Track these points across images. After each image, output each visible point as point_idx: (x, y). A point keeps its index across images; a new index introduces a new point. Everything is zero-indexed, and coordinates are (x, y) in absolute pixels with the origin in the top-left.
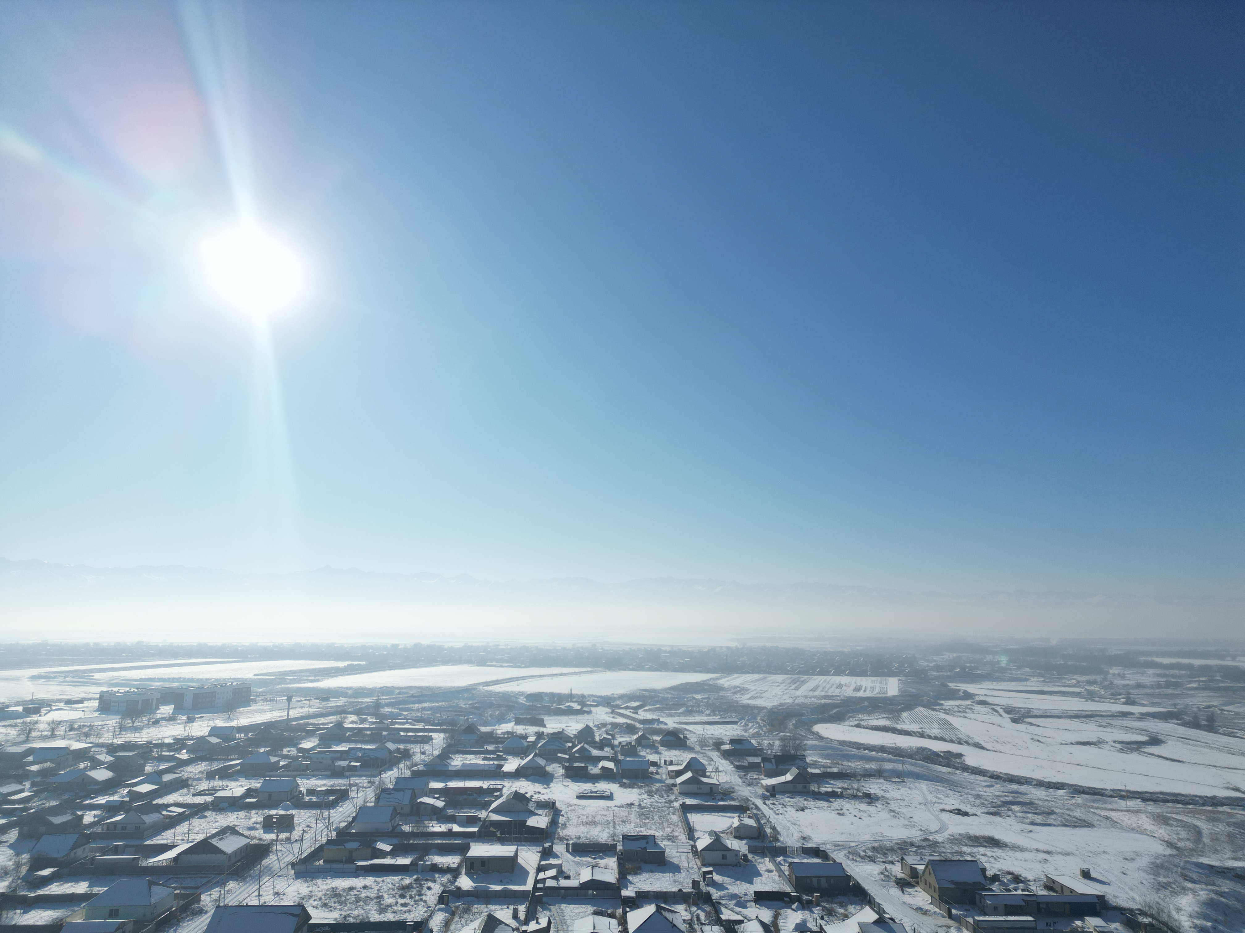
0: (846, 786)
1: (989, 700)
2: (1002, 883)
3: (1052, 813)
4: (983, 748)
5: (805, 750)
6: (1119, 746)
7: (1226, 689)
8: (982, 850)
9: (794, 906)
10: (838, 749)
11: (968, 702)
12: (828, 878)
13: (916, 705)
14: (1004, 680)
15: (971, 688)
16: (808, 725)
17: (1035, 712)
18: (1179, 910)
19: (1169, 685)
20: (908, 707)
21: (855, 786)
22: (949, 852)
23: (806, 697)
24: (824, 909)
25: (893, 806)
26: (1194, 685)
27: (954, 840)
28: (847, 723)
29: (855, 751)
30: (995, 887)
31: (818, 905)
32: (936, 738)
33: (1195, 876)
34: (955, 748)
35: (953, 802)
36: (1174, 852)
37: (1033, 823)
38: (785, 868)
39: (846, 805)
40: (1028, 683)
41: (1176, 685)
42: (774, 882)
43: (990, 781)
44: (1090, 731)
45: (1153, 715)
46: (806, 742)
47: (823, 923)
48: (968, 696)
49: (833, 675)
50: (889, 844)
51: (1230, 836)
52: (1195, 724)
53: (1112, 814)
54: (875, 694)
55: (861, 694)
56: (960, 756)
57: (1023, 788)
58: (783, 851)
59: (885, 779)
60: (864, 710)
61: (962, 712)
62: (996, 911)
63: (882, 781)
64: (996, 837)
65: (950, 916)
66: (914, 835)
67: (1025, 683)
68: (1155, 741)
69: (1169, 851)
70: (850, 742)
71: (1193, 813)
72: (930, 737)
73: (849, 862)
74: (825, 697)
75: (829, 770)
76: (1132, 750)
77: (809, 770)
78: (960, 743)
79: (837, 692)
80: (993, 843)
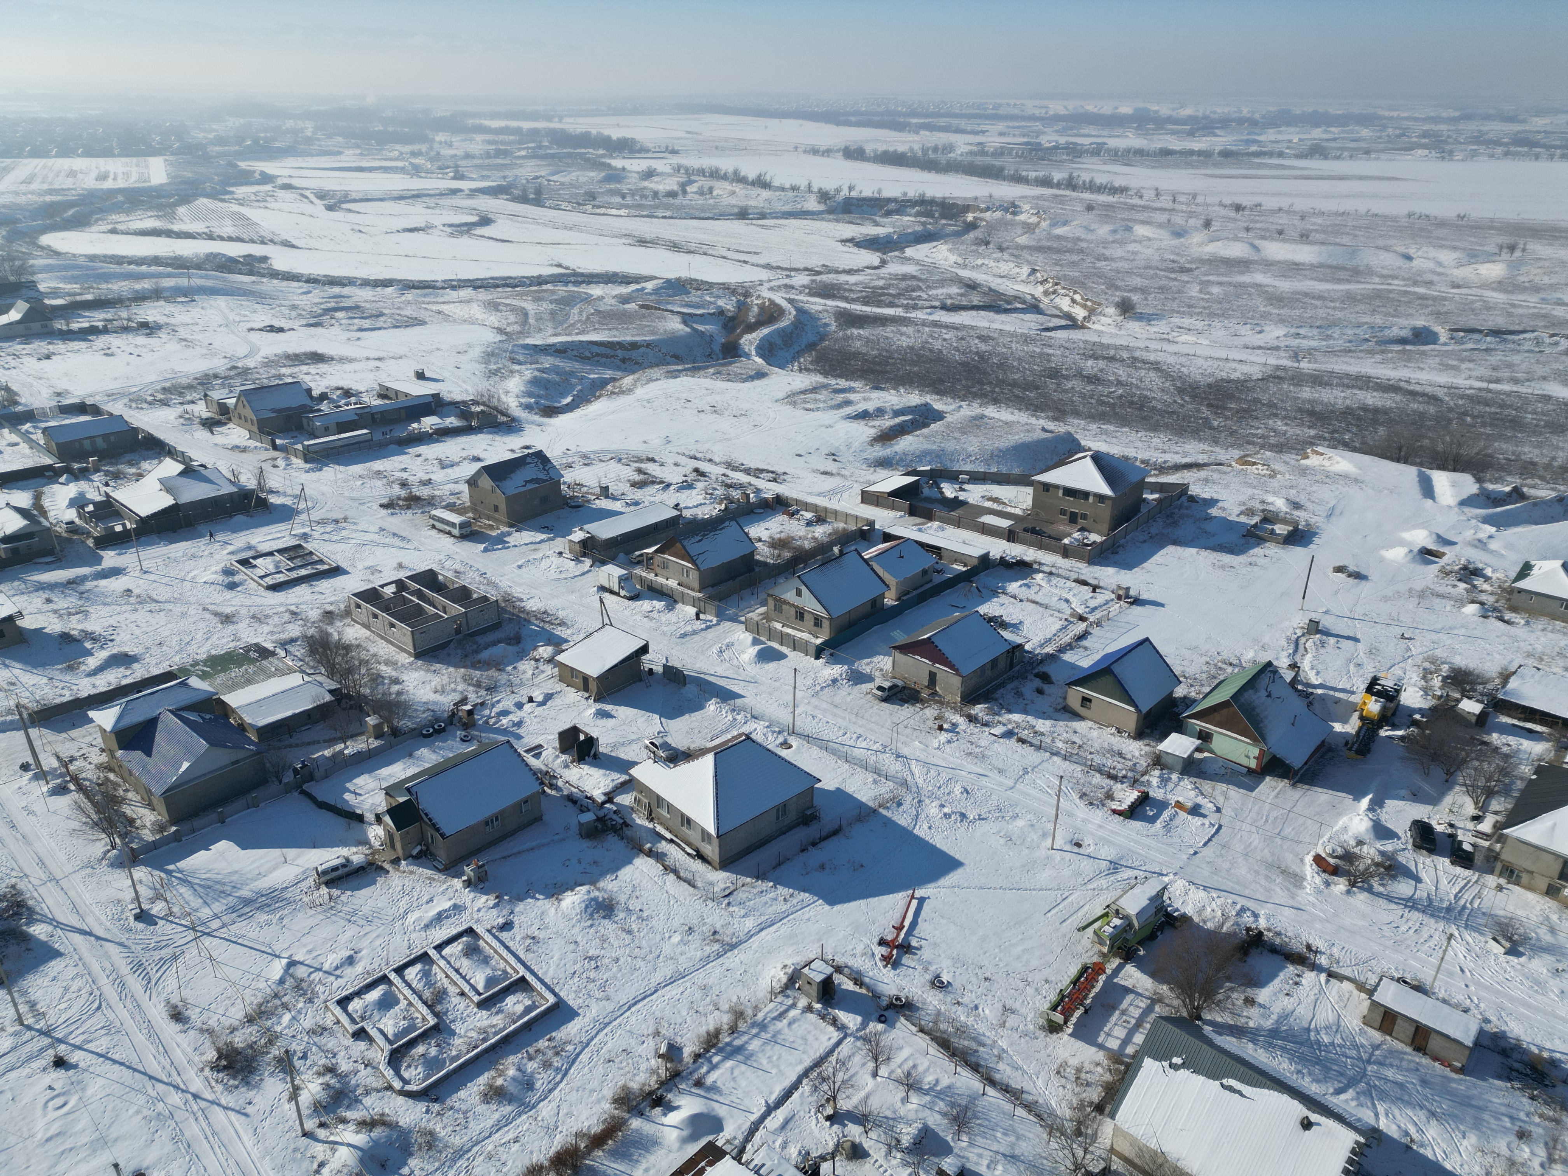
0: (109, 316)
1: (295, 182)
2: (332, 401)
3: (381, 315)
4: (293, 246)
5: (34, 273)
6: (449, 230)
7: (553, 156)
8: (304, 368)
9: (62, 479)
10: (88, 268)
11: (268, 187)
12: (105, 437)
13: (197, 196)
14: (312, 155)
15: (270, 168)
16: (31, 236)
17: (354, 196)
18: (507, 393)
19: (499, 153)
20: (185, 200)
21: (124, 314)
22: (264, 377)
23: (17, 193)
24: (107, 474)
25: (183, 333)
26: (523, 153)
27: (269, 363)
28: (95, 228)
29: (114, 268)
30: (325, 407)
31: (97, 470)
32: (230, 239)
33: (521, 358)
34: (257, 250)
35: (263, 318)
36: (504, 337)
37: (361, 330)
38: (39, 437)
39: (115, 341)
40: (342, 157)
41: (505, 153)
42: (24, 456)
43: (306, 287)
44: (417, 214)
45: (484, 191)
46: (31, 262)
47: (109, 490)
48: (266, 179)
49: (56, 156)
50: (184, 381)
51: (552, 313)
52: (523, 199)
53: (444, 308)
54: (132, 182)
55: (109, 184)
56: (265, 259)
57: (346, 291)
58: (29, 416)
59: (167, 300)
60: (118, 208)
61: (261, 201)
62: (327, 431)
63: (162, 303)
64: (320, 351)
65: (275, 447)
66: (218, 365)
67: (338, 158)
68: (485, 221)
69: (499, 338)
70: (105, 256)
71: (521, 295)
72: (222, 238)
73: (132, 412)
74: (51, 192)
75: (78, 298)
76: (462, 233)
77: (47, 302)
78: (263, 243)
79: (68, 183)
80: (317, 358)
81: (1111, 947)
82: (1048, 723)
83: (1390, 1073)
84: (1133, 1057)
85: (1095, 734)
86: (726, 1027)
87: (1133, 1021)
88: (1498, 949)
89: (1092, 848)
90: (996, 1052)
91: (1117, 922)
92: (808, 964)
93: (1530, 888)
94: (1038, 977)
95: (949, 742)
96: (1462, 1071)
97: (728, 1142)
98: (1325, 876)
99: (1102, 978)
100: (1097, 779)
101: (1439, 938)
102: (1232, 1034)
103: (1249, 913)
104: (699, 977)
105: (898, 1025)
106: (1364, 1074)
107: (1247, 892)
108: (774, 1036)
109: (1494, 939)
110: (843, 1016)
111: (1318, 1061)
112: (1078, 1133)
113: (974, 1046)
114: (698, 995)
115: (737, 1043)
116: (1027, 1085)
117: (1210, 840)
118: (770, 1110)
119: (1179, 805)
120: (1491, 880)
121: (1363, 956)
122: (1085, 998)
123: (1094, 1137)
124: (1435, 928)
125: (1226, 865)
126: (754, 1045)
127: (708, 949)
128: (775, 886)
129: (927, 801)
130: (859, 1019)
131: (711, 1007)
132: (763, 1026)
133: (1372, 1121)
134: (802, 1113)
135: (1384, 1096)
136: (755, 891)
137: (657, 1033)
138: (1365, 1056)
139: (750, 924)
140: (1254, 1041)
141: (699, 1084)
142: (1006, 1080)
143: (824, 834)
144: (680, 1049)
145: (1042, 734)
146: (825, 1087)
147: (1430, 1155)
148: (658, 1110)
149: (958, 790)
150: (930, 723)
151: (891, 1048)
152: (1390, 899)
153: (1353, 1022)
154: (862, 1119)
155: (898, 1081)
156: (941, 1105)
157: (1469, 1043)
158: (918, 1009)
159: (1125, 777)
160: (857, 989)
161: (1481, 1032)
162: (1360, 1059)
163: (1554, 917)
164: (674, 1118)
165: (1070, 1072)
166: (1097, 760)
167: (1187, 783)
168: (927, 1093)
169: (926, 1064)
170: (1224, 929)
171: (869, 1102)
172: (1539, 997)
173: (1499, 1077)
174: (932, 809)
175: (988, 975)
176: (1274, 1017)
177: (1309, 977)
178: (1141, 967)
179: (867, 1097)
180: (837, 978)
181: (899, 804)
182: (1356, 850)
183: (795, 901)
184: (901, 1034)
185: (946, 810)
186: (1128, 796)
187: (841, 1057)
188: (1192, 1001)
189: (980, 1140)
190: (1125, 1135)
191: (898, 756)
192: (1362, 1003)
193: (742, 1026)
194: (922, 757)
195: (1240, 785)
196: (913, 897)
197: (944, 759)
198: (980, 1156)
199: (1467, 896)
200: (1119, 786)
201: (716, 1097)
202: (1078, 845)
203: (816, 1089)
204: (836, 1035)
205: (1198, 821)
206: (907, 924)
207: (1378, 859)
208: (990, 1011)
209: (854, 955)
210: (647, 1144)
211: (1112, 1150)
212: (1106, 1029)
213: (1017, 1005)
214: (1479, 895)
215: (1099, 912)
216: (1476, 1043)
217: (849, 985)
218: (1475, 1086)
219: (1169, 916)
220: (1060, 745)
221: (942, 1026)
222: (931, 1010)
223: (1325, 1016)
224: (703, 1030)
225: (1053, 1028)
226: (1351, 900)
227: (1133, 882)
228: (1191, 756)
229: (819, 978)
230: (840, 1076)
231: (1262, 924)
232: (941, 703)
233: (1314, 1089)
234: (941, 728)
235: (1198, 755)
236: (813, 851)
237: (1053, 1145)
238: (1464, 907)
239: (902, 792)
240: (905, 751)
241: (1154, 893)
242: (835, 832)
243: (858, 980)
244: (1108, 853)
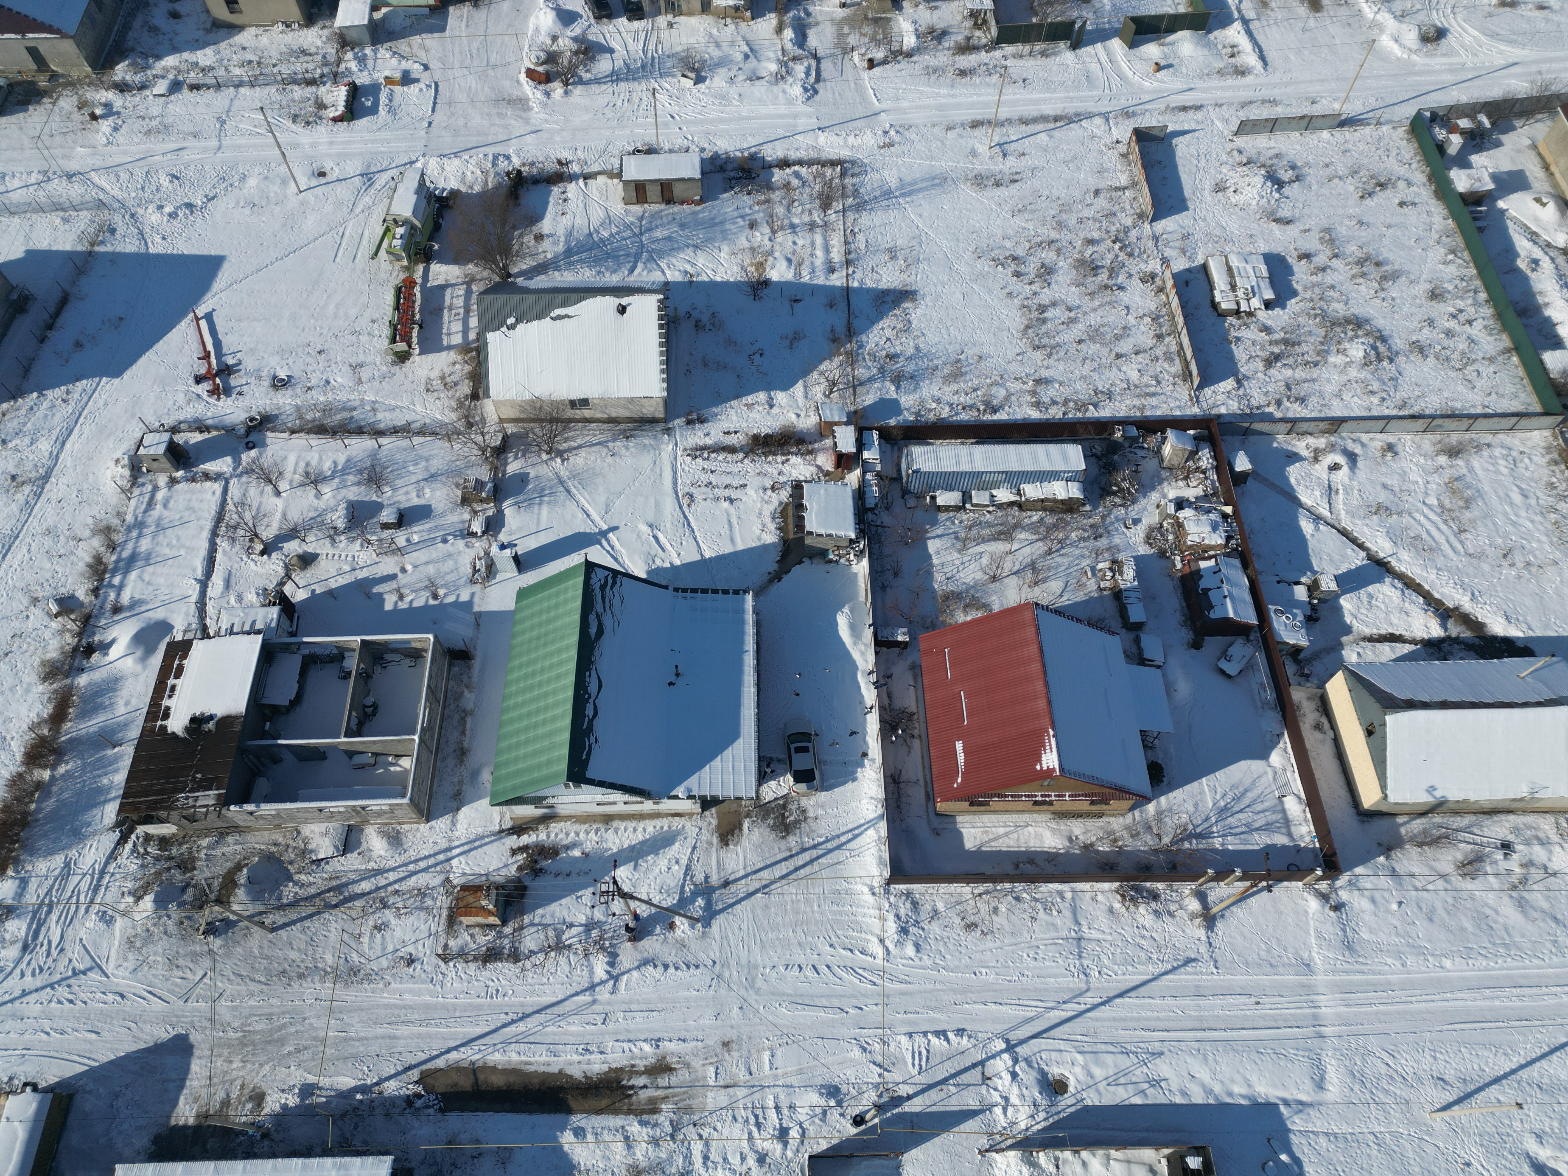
81: (409, 257)
82: (209, 51)
83: (658, 234)
84: (478, 340)
85: (264, 40)
86: (103, 549)
87: (462, 311)
88: (688, 83)
89: (336, 169)
90: (368, 408)
91: (400, 231)
92: (140, 443)
93: (690, 14)
94: (363, 323)
95: (116, 129)
96: (702, 201)
97: (185, 632)
98: (542, 87)
99: (417, 290)
100: (298, 92)
101: (647, 97)
102: (540, 274)
103: (501, 159)
104: (34, 524)
105: (268, 441)
106: (643, 246)
107: (490, 139)
108: (158, 525)
109: (684, 76)
110: (211, 467)
111: (608, 256)
112: (470, 425)
113: (346, 415)
114: (48, 542)
115: (126, 554)
116: (409, 417)
117: (435, 103)
118: (204, 584)
119: (389, 81)
120: (662, 20)
121: (601, 147)
122: (413, 315)
123: (483, 420)
124: (640, 89)
125: (461, 122)
126: (145, 545)
127: (20, 497)
128: (41, 395)
129: (141, 211)
130: (229, 459)
131: (71, 543)
132: (140, 525)
133: (662, 279)
134: (236, 566)
135: (661, 254)
136: (23, 412)
137: (35, 601)
138: (637, 231)
139: (45, 446)
140: (558, 268)
141: (117, 609)
142: (390, 424)
143: (52, 309)
144: (72, 597)
145: (211, 69)
146: (241, 532)
147: (706, 279)
148: (96, 657)
149: (165, 181)
150: (77, 116)
151: (276, 464)
152: (598, 81)
153: (618, 208)
154: (292, 534)
155: (303, 485)
156: (351, 479)
157: (698, 176)
158: (276, 416)
159: (322, 76)
160: (206, 435)
161: (703, 161)
162: (635, 235)
163: (714, 31)
164: (115, 652)
165: (437, 384)
166: (285, 70)
167: (383, 52)
168: (332, 477)
169: (316, 456)
170: (490, 185)
171: (289, 517)
172: (727, 109)
173: (725, 191)
174: (152, 217)
175: (318, 349)
176: (562, 239)
177: (573, 189)
178: (443, 261)
179: (284, 515)
180: (179, 438)
181: (113, 231)
182: (555, 48)
183: (76, 396)
184: (277, 447)
185: (168, 209)
186: (337, 96)
187: (236, 500)
188: (497, 265)
189: (399, 483)
190: (504, 403)
191: (70, 176)
192: (616, 188)
193: (118, 538)
194: (98, 163)
195: (431, 31)
196: (197, 319)
197: (124, 153)
198: (407, 493)
199: (651, 46)
200: (323, 89)
201: (143, 609)
202: (322, 174)
203: (233, 539)
204: (218, 487)
205: (413, 89)
206: (210, 347)
207: (575, 47)
208: (341, 378)
209: (180, 408)
210: (112, 685)
211: (501, 421)
212: (445, 331)
213: (361, 358)
214: (659, 41)
215: (380, 231)
216: (703, 173)
217: (196, 438)
218: (713, 207)
219: (440, 199)
220: (237, 71)
221: (310, 416)
222: (289, 409)
223: (597, 215)
224: (81, 566)
225: (402, 358)
226: (571, 99)
227: (392, 184)
228: (371, 19)
229: (161, 449)
230: (248, 516)
231: (516, 162)
232: (71, 84)
233: (613, 279)
234: (94, 117)
235: (377, 15)
236: (53, 335)
237: (456, 446)
238: (653, 58)
239: (105, 215)
240: (73, 166)
241: (416, 185)
242: (64, 300)
243: (201, 427)
244: (353, 167)
